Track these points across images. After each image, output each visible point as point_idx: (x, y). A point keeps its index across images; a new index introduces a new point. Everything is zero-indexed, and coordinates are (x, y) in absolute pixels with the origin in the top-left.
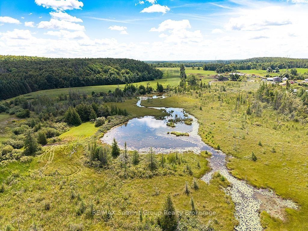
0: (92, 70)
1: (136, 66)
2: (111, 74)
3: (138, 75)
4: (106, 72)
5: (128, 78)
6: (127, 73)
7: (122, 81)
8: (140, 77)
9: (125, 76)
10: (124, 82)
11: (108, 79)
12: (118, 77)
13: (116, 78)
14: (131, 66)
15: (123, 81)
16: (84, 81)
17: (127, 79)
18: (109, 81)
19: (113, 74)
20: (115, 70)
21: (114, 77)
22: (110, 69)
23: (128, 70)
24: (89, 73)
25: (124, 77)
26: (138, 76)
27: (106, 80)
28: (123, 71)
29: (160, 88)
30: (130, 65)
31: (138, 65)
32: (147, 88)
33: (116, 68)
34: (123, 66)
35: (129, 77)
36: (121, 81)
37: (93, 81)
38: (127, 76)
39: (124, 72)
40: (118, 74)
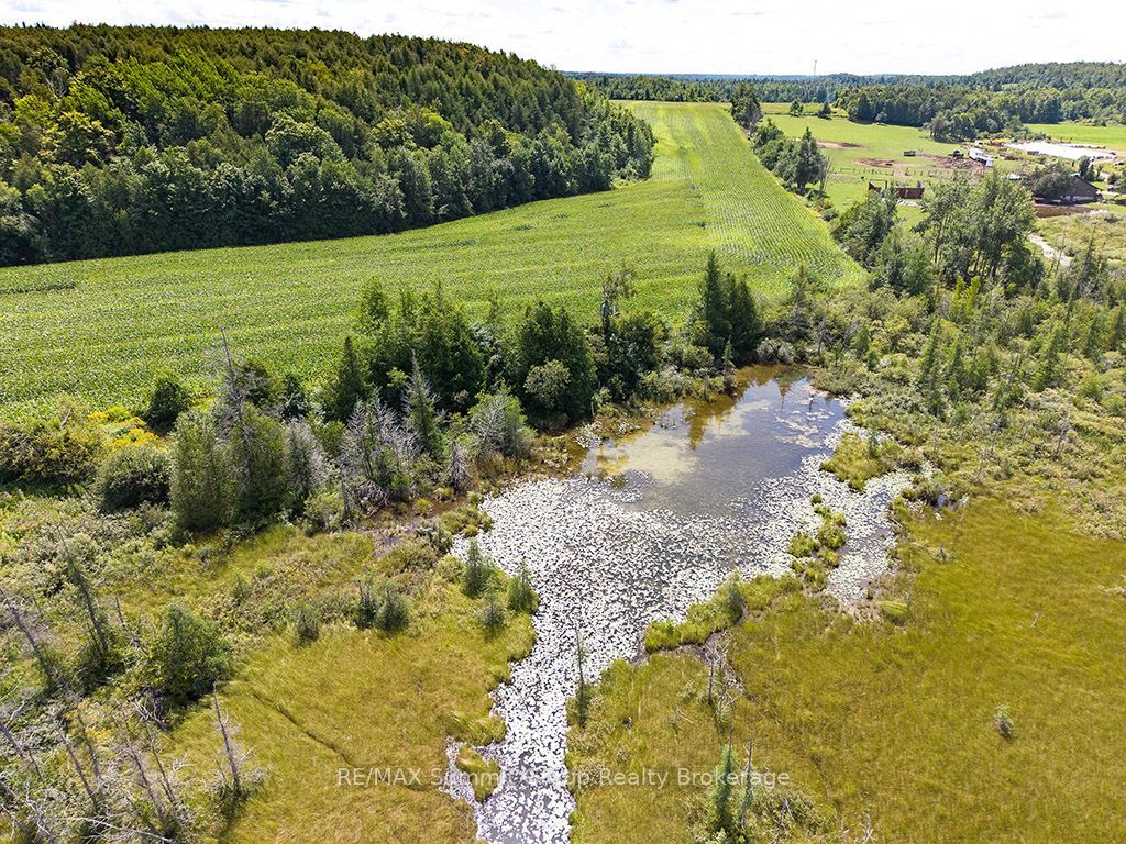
0: (135, 116)
1: (487, 83)
2: (292, 146)
3: (502, 152)
4: (251, 124)
5: (429, 183)
6: (427, 139)
7: (378, 201)
8: (518, 170)
9: (406, 166)
10: (397, 212)
11: (258, 187)
12: (346, 171)
13: (327, 182)
14: (460, 87)
15: (383, 207)
16: (28, 206)
17: (422, 188)
18: (264, 209)
19: (303, 144)
20: (333, 111)
21: (312, 174)
22: (287, 103)
23: (436, 117)
24: (97, 134)
25: (392, 169)
26: (507, 163)
27: (240, 197)
28: (394, 119)
29: (728, 316)
30: (449, 80)
31: (504, 80)
32: (607, 329)
33: (345, 100)
34: (403, 84)
35: (436, 169)
36: (368, 204)
37: (117, 207)
38: (419, 159)
39: (398, 129)
40: (351, 144)
